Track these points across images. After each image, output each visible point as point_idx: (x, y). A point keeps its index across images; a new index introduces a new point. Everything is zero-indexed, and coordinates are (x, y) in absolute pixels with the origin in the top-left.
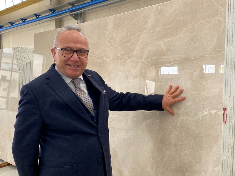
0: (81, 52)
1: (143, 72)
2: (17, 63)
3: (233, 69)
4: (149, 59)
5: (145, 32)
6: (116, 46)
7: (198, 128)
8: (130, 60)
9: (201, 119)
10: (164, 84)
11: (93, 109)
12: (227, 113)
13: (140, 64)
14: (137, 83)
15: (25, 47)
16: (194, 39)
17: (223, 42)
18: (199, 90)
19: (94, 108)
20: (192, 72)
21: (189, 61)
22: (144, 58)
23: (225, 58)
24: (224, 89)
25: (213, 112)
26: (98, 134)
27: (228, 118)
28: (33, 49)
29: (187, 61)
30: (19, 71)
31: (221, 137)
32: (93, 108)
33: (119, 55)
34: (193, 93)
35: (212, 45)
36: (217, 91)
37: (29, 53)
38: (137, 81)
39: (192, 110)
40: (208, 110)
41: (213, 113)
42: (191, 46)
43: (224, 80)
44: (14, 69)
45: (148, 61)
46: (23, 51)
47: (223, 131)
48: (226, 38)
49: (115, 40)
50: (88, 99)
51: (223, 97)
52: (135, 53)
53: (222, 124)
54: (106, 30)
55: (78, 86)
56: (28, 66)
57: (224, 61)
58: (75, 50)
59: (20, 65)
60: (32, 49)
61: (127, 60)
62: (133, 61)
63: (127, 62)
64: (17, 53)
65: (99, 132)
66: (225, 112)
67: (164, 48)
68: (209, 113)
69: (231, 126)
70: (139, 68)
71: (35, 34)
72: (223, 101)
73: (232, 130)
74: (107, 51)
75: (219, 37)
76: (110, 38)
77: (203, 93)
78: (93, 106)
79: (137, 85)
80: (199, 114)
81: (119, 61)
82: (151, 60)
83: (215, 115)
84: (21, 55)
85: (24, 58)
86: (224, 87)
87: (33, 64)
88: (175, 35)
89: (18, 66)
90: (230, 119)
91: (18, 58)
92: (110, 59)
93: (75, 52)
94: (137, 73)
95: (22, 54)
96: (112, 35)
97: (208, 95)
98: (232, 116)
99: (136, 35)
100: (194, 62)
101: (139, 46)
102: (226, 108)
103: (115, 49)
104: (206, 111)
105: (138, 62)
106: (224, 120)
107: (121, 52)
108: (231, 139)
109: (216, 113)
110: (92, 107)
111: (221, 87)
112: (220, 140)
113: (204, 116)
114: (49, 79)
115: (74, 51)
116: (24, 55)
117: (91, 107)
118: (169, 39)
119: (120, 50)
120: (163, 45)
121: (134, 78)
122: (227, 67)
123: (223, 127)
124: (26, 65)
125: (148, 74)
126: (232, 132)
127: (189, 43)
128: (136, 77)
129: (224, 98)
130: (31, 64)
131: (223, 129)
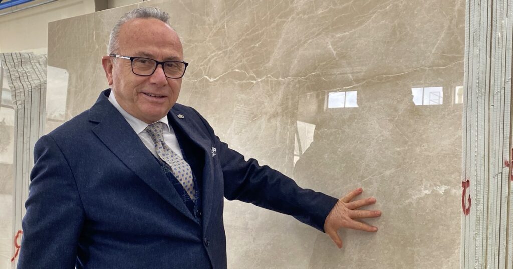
0: (171, 65)
1: (290, 104)
2: (11, 88)
3: (481, 96)
4: (301, 77)
5: (293, 19)
6: (228, 49)
7: (410, 225)
8: (259, 80)
9: (414, 205)
10: (334, 130)
11: (192, 187)
12: (471, 191)
13: (282, 87)
14: (276, 130)
15: (29, 51)
16: (398, 33)
17: (459, 38)
18: (410, 143)
19: (193, 185)
20: (395, 103)
21: (388, 81)
22: (290, 74)
23: (465, 74)
24: (463, 140)
25: (442, 190)
26: (202, 240)
27: (473, 202)
28: (47, 56)
29: (383, 81)
30: (14, 106)
31: (459, 244)
32: (191, 185)
33: (236, 68)
34: (398, 149)
35: (436, 46)
36: (449, 145)
37: (37, 65)
38: (276, 124)
39: (396, 187)
40: (430, 186)
41: (441, 192)
42: (391, 48)
43: (463, 120)
44: (5, 101)
45: (299, 81)
46: (22, 60)
47: (462, 231)
48: (467, 29)
49: (227, 35)
50: (183, 165)
51: (461, 158)
52: (270, 64)
53: (460, 216)
54: (208, 15)
55: (160, 140)
56: (36, 95)
57: (463, 80)
58: (160, 60)
59: (16, 91)
60: (44, 57)
61: (254, 79)
62: (267, 81)
63: (253, 83)
64: (9, 67)
65: (205, 236)
66: (468, 190)
67: (334, 52)
68: (432, 192)
69: (479, 220)
70: (280, 97)
71: (49, 23)
72: (463, 166)
73: (481, 229)
74: (209, 60)
75: (452, 27)
76: (215, 31)
77: (418, 150)
78: (193, 180)
79: (278, 135)
80: (411, 195)
81: (236, 83)
82: (306, 79)
83: (444, 197)
84: (19, 70)
85: (25, 77)
86: (463, 135)
87: (45, 88)
88: (356, 23)
89: (12, 95)
90: (477, 205)
91: (12, 77)
92: (218, 76)
93: (160, 65)
94: (276, 108)
95: (20, 67)
96: (219, 25)
97: (430, 154)
98: (482, 197)
99: (273, 25)
100: (397, 82)
101: (279, 48)
102: (468, 181)
103: (228, 56)
104: (426, 189)
105: (279, 83)
106: (464, 206)
107: (241, 61)
108: (481, 248)
109: (447, 192)
110: (191, 182)
111: (457, 136)
112: (457, 251)
113: (421, 199)
114: (97, 123)
115: (158, 63)
116: (25, 69)
117: (189, 182)
118: (345, 32)
119: (238, 58)
120: (330, 46)
121: (270, 118)
122: (470, 92)
123: (462, 222)
124: (30, 93)
125: (300, 110)
126: (481, 232)
127: (388, 42)
128: (274, 115)
129: (463, 160)
130: (42, 90)
131: (462, 227)
